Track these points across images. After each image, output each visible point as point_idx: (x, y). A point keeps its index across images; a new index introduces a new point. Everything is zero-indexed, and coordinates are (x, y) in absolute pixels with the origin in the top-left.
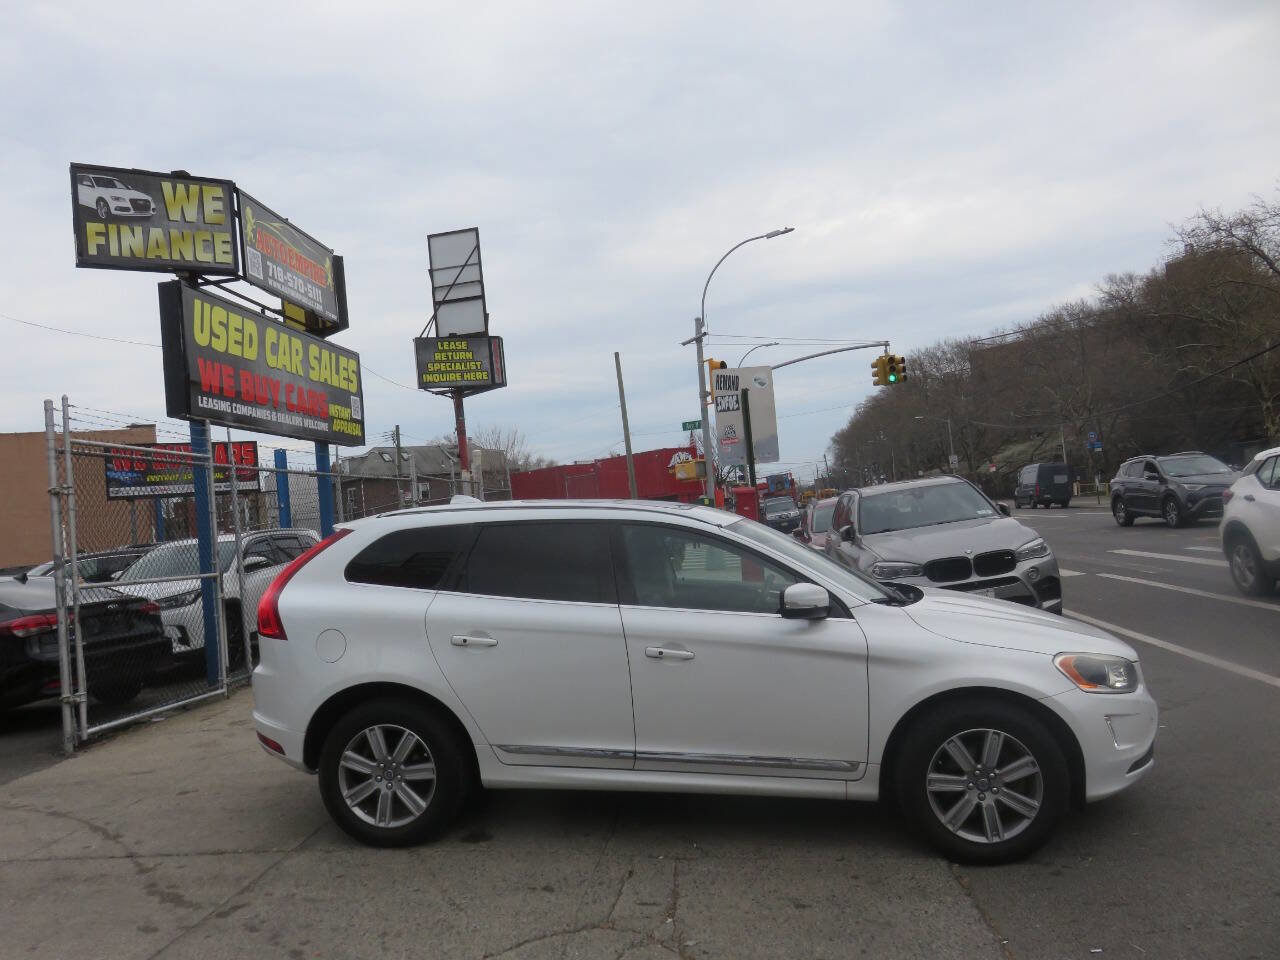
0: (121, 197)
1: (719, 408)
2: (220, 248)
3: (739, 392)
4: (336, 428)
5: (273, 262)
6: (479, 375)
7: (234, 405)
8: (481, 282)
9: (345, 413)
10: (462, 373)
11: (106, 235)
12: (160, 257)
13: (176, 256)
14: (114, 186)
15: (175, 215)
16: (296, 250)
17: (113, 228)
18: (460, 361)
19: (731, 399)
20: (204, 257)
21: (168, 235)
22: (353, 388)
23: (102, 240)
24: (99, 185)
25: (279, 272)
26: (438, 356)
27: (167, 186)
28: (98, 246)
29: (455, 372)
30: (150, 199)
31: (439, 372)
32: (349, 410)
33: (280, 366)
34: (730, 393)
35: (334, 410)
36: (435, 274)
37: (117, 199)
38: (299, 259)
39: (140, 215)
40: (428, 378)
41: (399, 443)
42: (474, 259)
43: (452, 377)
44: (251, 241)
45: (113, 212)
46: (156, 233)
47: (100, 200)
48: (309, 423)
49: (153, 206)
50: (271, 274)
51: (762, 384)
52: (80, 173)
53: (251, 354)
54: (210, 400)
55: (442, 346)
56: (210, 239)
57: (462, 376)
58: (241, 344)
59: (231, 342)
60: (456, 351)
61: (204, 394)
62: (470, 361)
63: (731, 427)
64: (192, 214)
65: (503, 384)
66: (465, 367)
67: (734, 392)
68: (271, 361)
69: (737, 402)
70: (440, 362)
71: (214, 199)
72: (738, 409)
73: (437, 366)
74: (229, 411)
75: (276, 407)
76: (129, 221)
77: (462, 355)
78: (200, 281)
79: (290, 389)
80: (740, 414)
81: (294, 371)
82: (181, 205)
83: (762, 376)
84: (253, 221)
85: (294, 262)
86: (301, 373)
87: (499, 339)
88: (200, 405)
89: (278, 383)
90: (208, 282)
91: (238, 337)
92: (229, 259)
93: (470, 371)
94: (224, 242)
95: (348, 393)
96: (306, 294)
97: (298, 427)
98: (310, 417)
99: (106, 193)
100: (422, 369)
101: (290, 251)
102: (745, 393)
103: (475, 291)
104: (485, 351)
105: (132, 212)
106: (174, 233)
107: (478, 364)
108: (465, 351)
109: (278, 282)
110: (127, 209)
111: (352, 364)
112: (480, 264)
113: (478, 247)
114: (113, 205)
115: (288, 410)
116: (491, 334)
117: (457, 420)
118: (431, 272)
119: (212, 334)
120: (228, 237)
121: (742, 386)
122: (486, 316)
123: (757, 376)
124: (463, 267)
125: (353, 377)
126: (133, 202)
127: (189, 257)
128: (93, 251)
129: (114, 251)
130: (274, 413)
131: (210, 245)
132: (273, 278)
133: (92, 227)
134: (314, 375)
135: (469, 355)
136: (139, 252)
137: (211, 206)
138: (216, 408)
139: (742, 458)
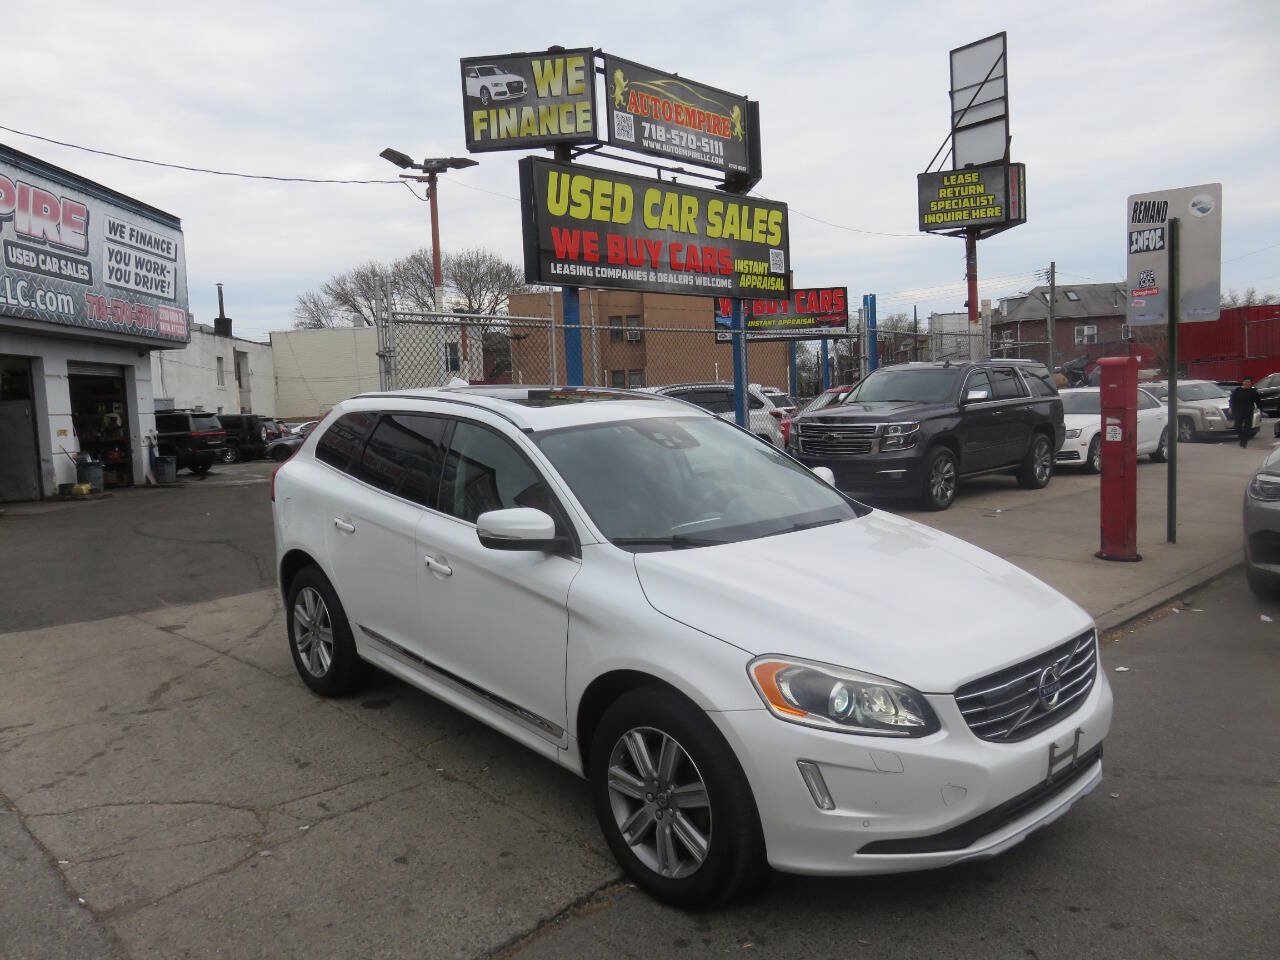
0: (499, 82)
1: (1134, 248)
2: (582, 117)
3: (1166, 225)
4: (744, 282)
5: (651, 121)
6: (990, 211)
7: (597, 269)
8: (1005, 99)
9: (759, 267)
10: (970, 210)
11: (487, 120)
12: (531, 134)
13: (544, 132)
14: (494, 74)
15: (543, 92)
16: (685, 104)
17: (493, 112)
18: (969, 197)
19: (1153, 236)
20: (568, 129)
21: (537, 112)
22: (775, 240)
23: (484, 126)
24: (482, 75)
25: (660, 133)
26: (942, 193)
27: (536, 64)
28: (482, 131)
29: (962, 210)
30: (522, 80)
31: (944, 211)
32: (766, 265)
33: (664, 226)
34: (1152, 225)
35: (741, 265)
36: (956, 95)
37: (496, 85)
38: (691, 114)
39: (516, 97)
40: (931, 219)
41: (1053, 283)
42: (998, 72)
43: (958, 216)
44: (620, 104)
45: (494, 98)
46: (528, 112)
47: (484, 89)
48: (703, 281)
49: (525, 86)
50: (646, 135)
51: (1203, 210)
52: (469, 66)
53: (623, 217)
54: (566, 266)
55: (949, 180)
56: (573, 110)
57: (970, 214)
58: (610, 209)
59: (596, 207)
60: (963, 185)
61: (557, 261)
62: (980, 195)
63: (1149, 273)
64: (557, 90)
65: (1021, 220)
66: (975, 202)
67: (1158, 224)
68: (651, 221)
69: (1162, 238)
70: (945, 199)
71: (577, 69)
72: (1162, 248)
73: (941, 205)
74: (592, 275)
75: (655, 267)
76: (506, 104)
77: (972, 190)
78: (573, 152)
79: (675, 248)
80: (1165, 254)
81: (684, 229)
82: (549, 82)
83: (1205, 199)
84: (624, 84)
85: (683, 117)
86: (694, 230)
87: (1020, 167)
88: (553, 271)
89: (659, 244)
90: (582, 152)
91: (607, 202)
92: (588, 127)
93: (980, 208)
94: (584, 111)
95: (767, 247)
96: (699, 149)
97: (687, 286)
98: (705, 274)
99: (487, 81)
100: (924, 209)
101: (677, 106)
102: (1174, 225)
103: (998, 110)
104: (1000, 183)
105: (508, 94)
106: (542, 109)
107: (991, 198)
108: (975, 184)
109: (657, 141)
110: (504, 93)
111: (776, 216)
112: (1005, 76)
113: (1004, 54)
114: (493, 91)
115: (672, 269)
116: (1013, 160)
117: (968, 264)
118: (952, 94)
119: (571, 202)
120: (588, 106)
121: (1170, 216)
122: (1008, 139)
123: (1195, 199)
124: (983, 84)
125: (777, 230)
126: (509, 85)
127: (554, 131)
128: (478, 137)
129: (494, 135)
130: (652, 274)
131: (572, 116)
132: (650, 138)
133: (478, 115)
134: (712, 232)
135: (981, 189)
136: (514, 133)
137: (575, 76)
138: (573, 273)
139: (1162, 315)
